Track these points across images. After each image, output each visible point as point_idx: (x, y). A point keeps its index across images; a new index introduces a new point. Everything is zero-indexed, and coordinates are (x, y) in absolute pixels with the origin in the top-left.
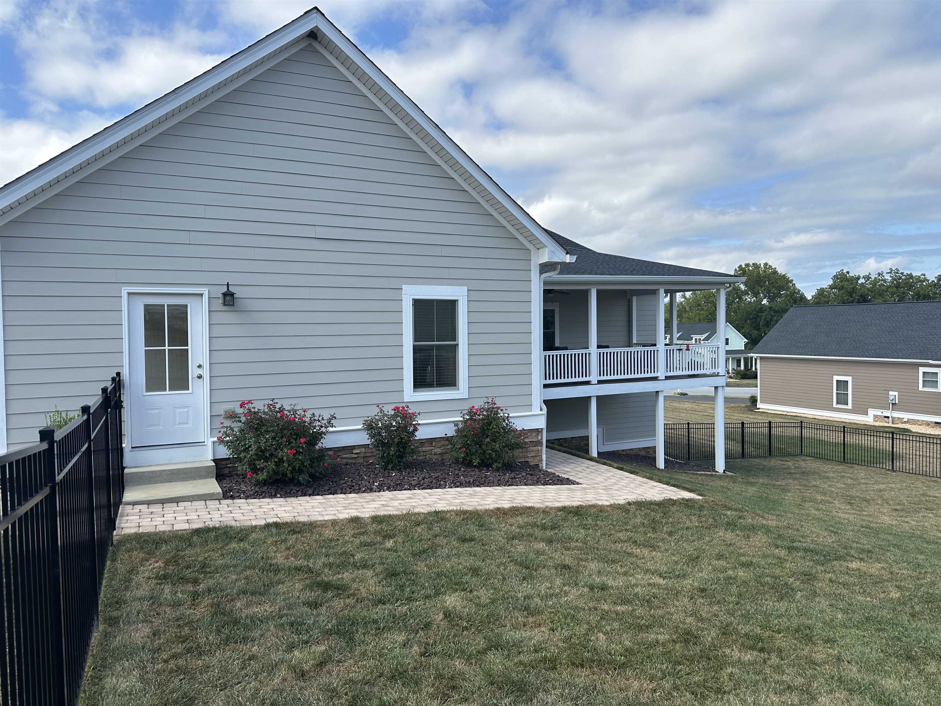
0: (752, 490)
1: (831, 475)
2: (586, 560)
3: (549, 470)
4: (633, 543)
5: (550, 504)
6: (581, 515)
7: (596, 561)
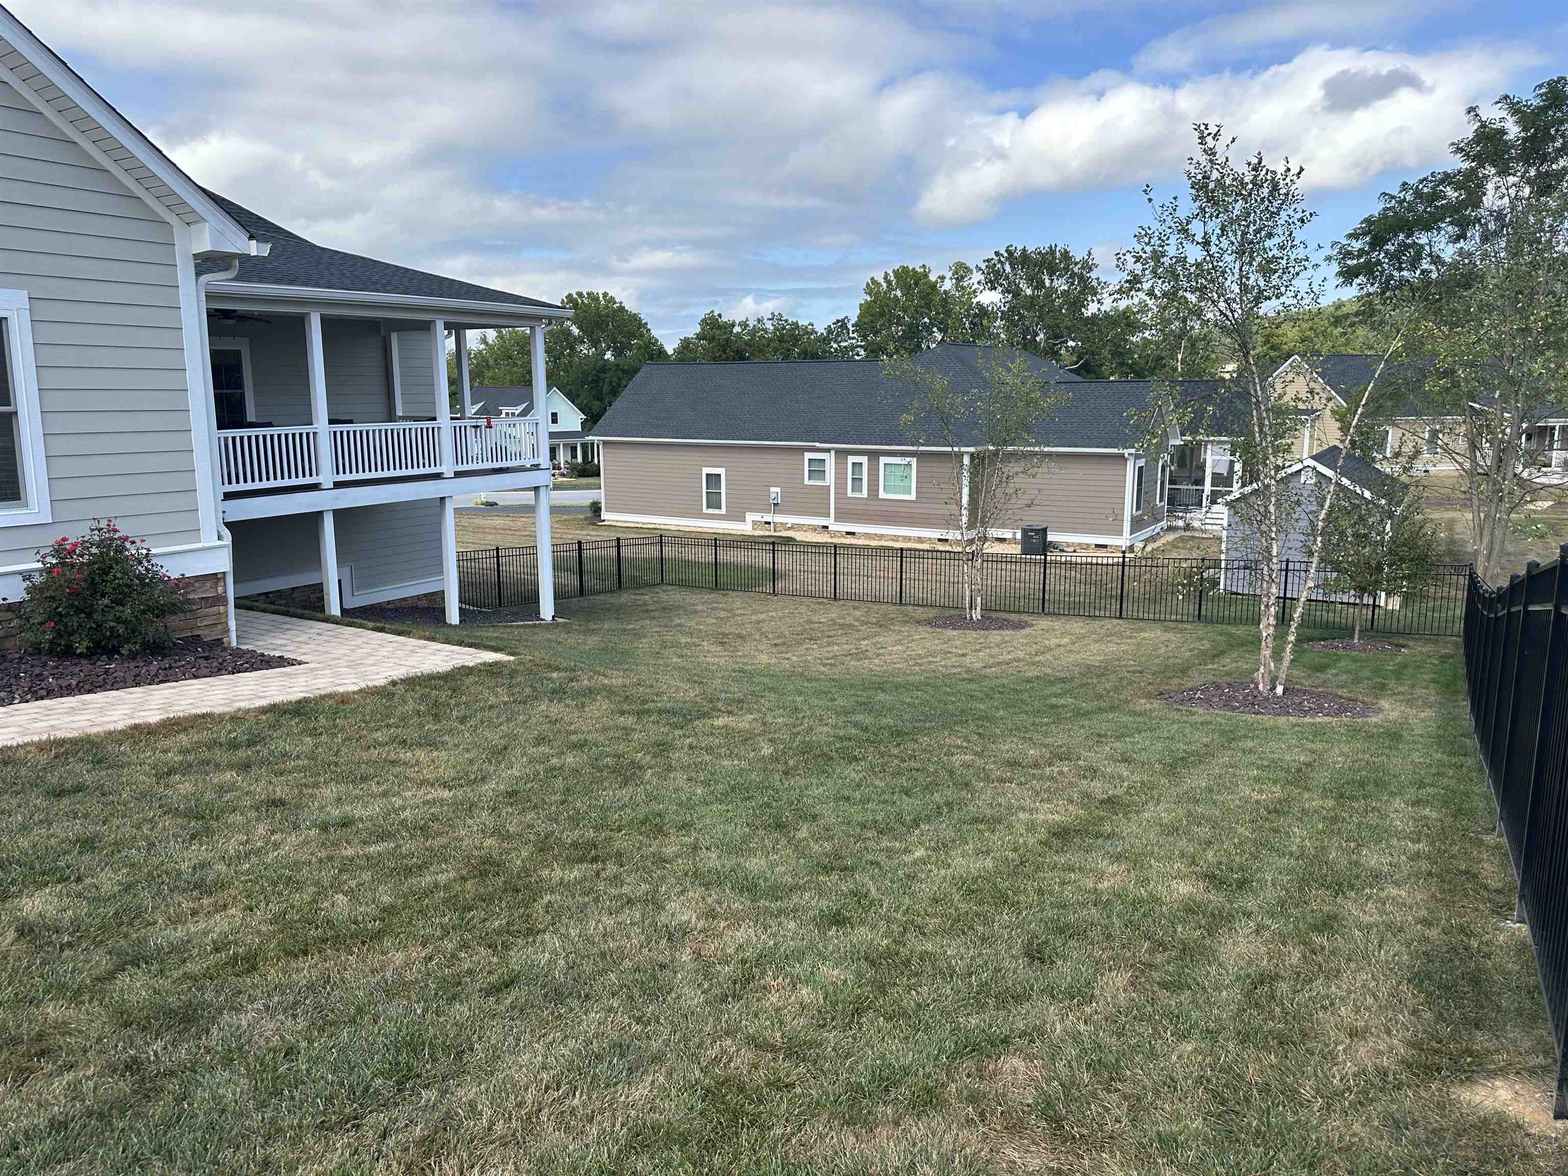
0: (592, 641)
1: (700, 608)
2: (316, 785)
3: (244, 647)
4: (399, 744)
5: (245, 705)
6: (305, 715)
7: (333, 783)
